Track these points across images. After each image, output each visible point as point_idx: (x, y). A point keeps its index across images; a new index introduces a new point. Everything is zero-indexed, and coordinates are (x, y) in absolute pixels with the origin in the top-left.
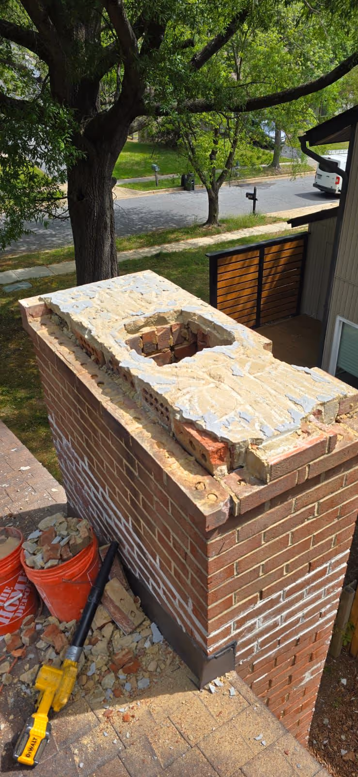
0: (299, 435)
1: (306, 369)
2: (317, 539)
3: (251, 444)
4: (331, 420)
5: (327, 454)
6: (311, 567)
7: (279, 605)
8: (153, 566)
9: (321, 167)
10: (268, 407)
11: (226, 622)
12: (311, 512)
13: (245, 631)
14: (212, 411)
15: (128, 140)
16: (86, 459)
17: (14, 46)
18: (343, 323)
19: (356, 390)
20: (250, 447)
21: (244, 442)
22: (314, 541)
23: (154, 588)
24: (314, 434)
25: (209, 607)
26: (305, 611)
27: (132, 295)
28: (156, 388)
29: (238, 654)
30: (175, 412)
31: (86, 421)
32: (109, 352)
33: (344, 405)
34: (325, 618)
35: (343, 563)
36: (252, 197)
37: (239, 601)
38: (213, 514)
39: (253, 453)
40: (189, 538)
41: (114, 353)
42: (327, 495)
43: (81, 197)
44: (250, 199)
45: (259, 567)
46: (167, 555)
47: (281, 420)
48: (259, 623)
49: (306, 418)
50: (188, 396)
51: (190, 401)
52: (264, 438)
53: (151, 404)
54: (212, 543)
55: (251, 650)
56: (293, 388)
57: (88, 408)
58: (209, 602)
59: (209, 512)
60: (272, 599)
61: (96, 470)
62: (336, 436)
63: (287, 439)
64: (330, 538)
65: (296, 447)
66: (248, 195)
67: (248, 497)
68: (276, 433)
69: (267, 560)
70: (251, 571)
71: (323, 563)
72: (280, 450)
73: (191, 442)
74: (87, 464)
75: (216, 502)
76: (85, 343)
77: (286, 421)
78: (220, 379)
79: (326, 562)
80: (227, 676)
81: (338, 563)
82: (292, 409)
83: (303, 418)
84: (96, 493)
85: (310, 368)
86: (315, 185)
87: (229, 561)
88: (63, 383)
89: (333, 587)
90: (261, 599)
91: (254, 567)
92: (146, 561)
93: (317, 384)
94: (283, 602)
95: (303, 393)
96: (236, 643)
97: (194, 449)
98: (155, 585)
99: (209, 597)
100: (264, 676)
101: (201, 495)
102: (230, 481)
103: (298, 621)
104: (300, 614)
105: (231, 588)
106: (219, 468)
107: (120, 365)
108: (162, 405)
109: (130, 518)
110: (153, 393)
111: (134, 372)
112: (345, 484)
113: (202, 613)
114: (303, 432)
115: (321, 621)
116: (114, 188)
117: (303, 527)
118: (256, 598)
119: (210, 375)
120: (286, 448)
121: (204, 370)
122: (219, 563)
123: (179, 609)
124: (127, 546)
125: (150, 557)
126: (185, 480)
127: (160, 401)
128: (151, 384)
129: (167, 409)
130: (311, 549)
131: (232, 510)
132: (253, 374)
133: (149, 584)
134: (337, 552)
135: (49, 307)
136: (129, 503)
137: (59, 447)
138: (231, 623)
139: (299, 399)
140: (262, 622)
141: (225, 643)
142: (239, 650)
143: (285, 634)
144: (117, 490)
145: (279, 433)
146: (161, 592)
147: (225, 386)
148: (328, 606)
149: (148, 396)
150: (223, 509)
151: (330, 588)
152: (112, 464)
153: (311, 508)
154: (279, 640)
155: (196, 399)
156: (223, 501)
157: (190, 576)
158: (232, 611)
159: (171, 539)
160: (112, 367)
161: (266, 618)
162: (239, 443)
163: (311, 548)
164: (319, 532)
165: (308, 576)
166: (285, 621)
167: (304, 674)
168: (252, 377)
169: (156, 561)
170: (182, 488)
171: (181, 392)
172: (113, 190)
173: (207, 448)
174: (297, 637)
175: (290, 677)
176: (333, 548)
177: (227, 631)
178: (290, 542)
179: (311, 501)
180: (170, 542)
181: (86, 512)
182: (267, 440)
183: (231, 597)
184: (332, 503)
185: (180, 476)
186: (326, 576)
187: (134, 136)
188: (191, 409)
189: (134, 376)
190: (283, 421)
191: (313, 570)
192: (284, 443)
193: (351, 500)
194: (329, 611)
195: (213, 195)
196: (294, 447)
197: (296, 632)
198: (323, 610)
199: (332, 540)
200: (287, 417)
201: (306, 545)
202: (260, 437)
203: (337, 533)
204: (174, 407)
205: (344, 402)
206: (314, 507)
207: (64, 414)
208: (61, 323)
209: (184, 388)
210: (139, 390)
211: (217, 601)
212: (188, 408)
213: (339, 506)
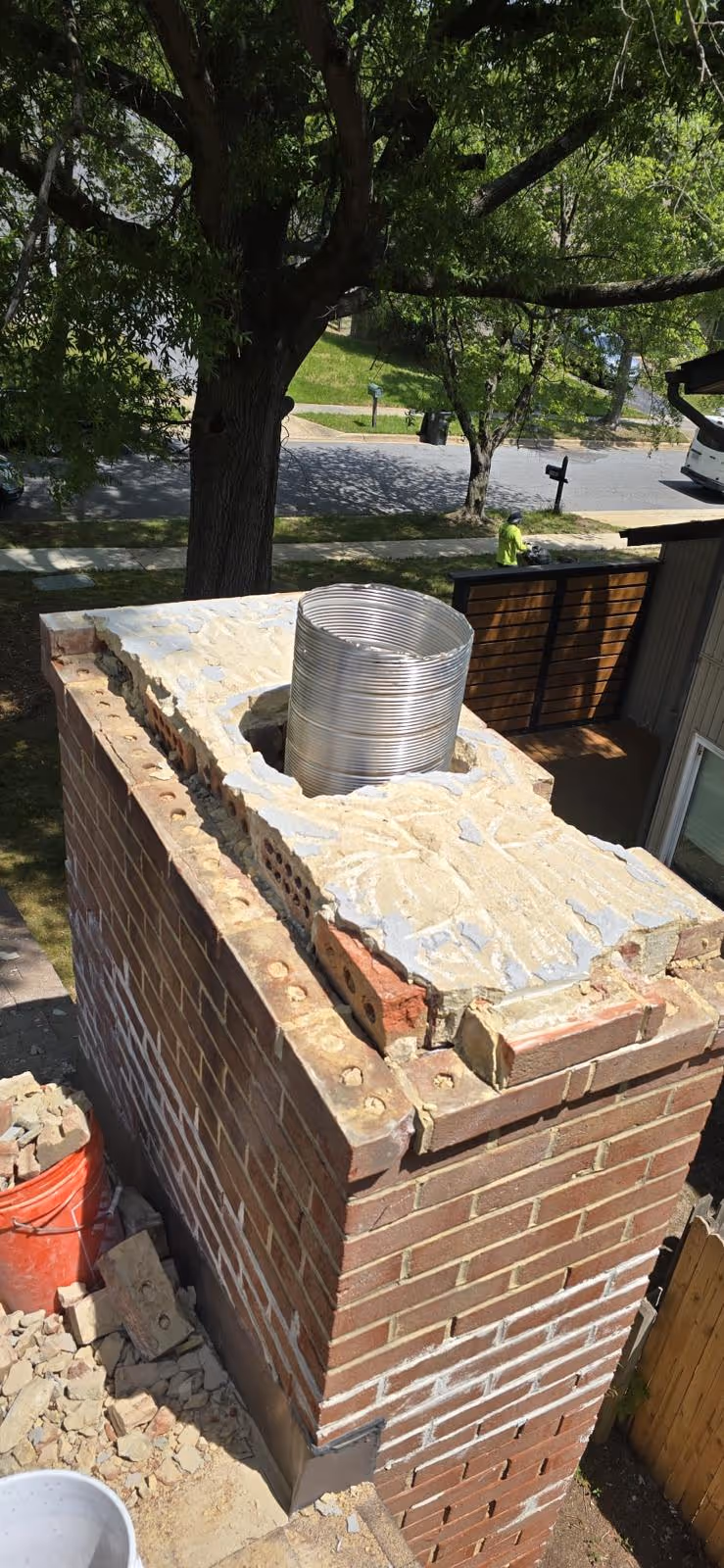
0: (584, 994)
1: (619, 848)
2: (592, 1219)
3: (478, 998)
4: (658, 967)
5: (640, 1042)
6: (572, 1278)
7: (489, 1352)
8: (230, 1224)
9: (700, 438)
10: (525, 922)
11: (369, 1377)
12: (587, 1161)
13: (408, 1401)
14: (404, 913)
15: (328, 329)
16: (126, 965)
17: (132, 117)
18: (706, 749)
19: (720, 910)
20: (473, 1006)
21: (464, 992)
22: (585, 1224)
23: (224, 1268)
24: (617, 996)
25: (335, 1342)
26: (547, 1368)
27: (277, 638)
28: (293, 841)
29: (385, 1446)
30: (323, 901)
31: (138, 885)
32: (206, 750)
33: (689, 939)
34: (587, 1388)
35: (642, 1276)
36: (558, 474)
37: (401, 1335)
38: (369, 1145)
39: (478, 1020)
40: (313, 1183)
41: (216, 755)
42: (626, 1129)
43: (217, 425)
44: (551, 477)
45: (458, 1266)
46: (262, 1206)
47: (551, 953)
48: (441, 1385)
49: (604, 957)
50: (357, 871)
51: (359, 882)
52: (508, 989)
53: (277, 875)
54: (360, 1206)
55: (415, 1441)
56: (583, 885)
57: (145, 860)
58: (335, 1330)
59: (362, 1139)
60: (475, 1338)
61: (142, 991)
62: (663, 1007)
63: (557, 1000)
64: (620, 1220)
65: (575, 1019)
66: (550, 470)
67: (454, 1115)
68: (535, 982)
69: (479, 1252)
70: (438, 1273)
71: (597, 1273)
72: (537, 1022)
73: (347, 975)
74: (127, 976)
75: (381, 1118)
76: (162, 723)
77: (560, 958)
78: (432, 843)
79: (604, 1269)
80: (353, 1493)
81: (632, 1274)
82: (578, 934)
83: (599, 957)
84: (137, 1040)
85: (626, 847)
86: (686, 470)
87: (392, 1248)
88: (104, 799)
89: (612, 1325)
90: (452, 1336)
91: (446, 1266)
92: (217, 1208)
93: (636, 885)
94: (499, 1345)
95: (605, 902)
96: (383, 1423)
97: (352, 989)
98: (228, 1262)
99: (336, 1321)
100: (435, 1498)
101: (351, 1095)
102: (418, 1075)
103: (526, 1387)
104: (532, 1375)
105: (389, 1305)
106: (399, 1041)
107: (225, 781)
108: (298, 881)
109: (197, 1110)
110: (283, 853)
111: (250, 802)
112: (669, 1111)
113: (317, 1352)
114: (592, 986)
115: (577, 1392)
116: (286, 418)
117: (564, 1192)
118: (442, 1329)
119: (412, 831)
120: (551, 1019)
121: (402, 818)
122: (369, 1249)
123: (271, 1330)
124: (183, 1167)
125: (226, 1201)
126: (321, 1058)
127: (297, 872)
128: (282, 833)
129: (307, 893)
130: (575, 1240)
131: (415, 1140)
132: (505, 842)
133: (217, 1257)
134: (630, 1252)
135: (101, 637)
136: (200, 1078)
137: (78, 930)
138: (380, 1380)
139: (592, 912)
140: (448, 1385)
141: (358, 1422)
142: (389, 1439)
143: (494, 1413)
144: (179, 1044)
145: (541, 983)
146: (239, 1282)
147: (441, 862)
148: (596, 1364)
149: (273, 857)
150: (395, 1135)
151: (604, 1326)
152: (175, 984)
153: (587, 1152)
154: (480, 1426)
155: (374, 881)
156: (397, 1119)
157: (303, 1263)
158: (386, 1353)
159: (275, 1176)
160: (207, 781)
161: (457, 1377)
162: (450, 993)
163: (578, 1237)
164: (598, 1204)
165: (563, 1294)
166: (497, 1387)
167: (524, 1500)
168: (499, 848)
169: (236, 1213)
170: (312, 1075)
171: (344, 859)
172: (283, 422)
173: (380, 995)
174: (520, 1421)
175: (493, 1504)
176: (624, 1241)
177: (369, 1396)
178: (531, 1220)
179: (590, 1138)
180: (273, 1181)
181: (111, 1074)
182: (512, 995)
183: (387, 1324)
184: (634, 1147)
185: (311, 1045)
186: (602, 1299)
187: (343, 325)
188: (360, 900)
189: (250, 810)
190: (554, 958)
191: (574, 1284)
192: (548, 1008)
193: (677, 1144)
194: (598, 1373)
195: (482, 459)
196: (570, 1020)
197: (519, 1411)
198: (583, 1371)
199: (623, 1225)
200: (563, 949)
201: (567, 1229)
202: (498, 986)
203: (638, 1212)
204: (322, 891)
205: (689, 933)
206: (594, 1151)
207: (96, 862)
208: (121, 673)
209: (351, 853)
210: (257, 840)
211: (353, 1329)
212: (354, 897)
213: (648, 1156)
